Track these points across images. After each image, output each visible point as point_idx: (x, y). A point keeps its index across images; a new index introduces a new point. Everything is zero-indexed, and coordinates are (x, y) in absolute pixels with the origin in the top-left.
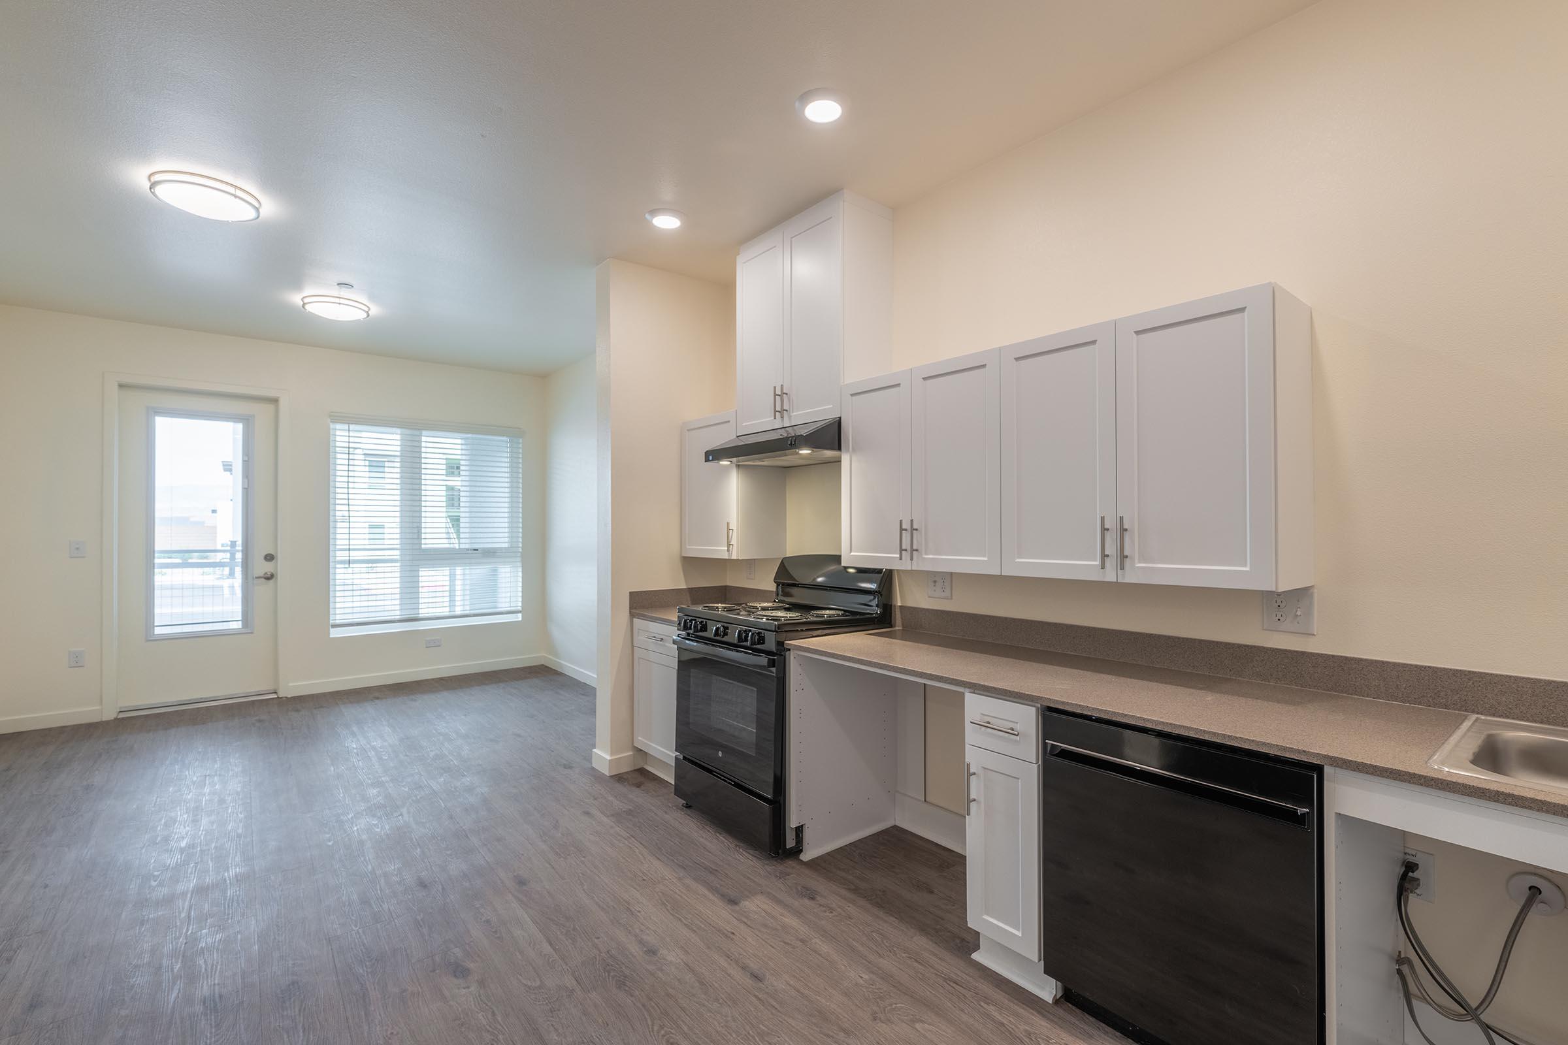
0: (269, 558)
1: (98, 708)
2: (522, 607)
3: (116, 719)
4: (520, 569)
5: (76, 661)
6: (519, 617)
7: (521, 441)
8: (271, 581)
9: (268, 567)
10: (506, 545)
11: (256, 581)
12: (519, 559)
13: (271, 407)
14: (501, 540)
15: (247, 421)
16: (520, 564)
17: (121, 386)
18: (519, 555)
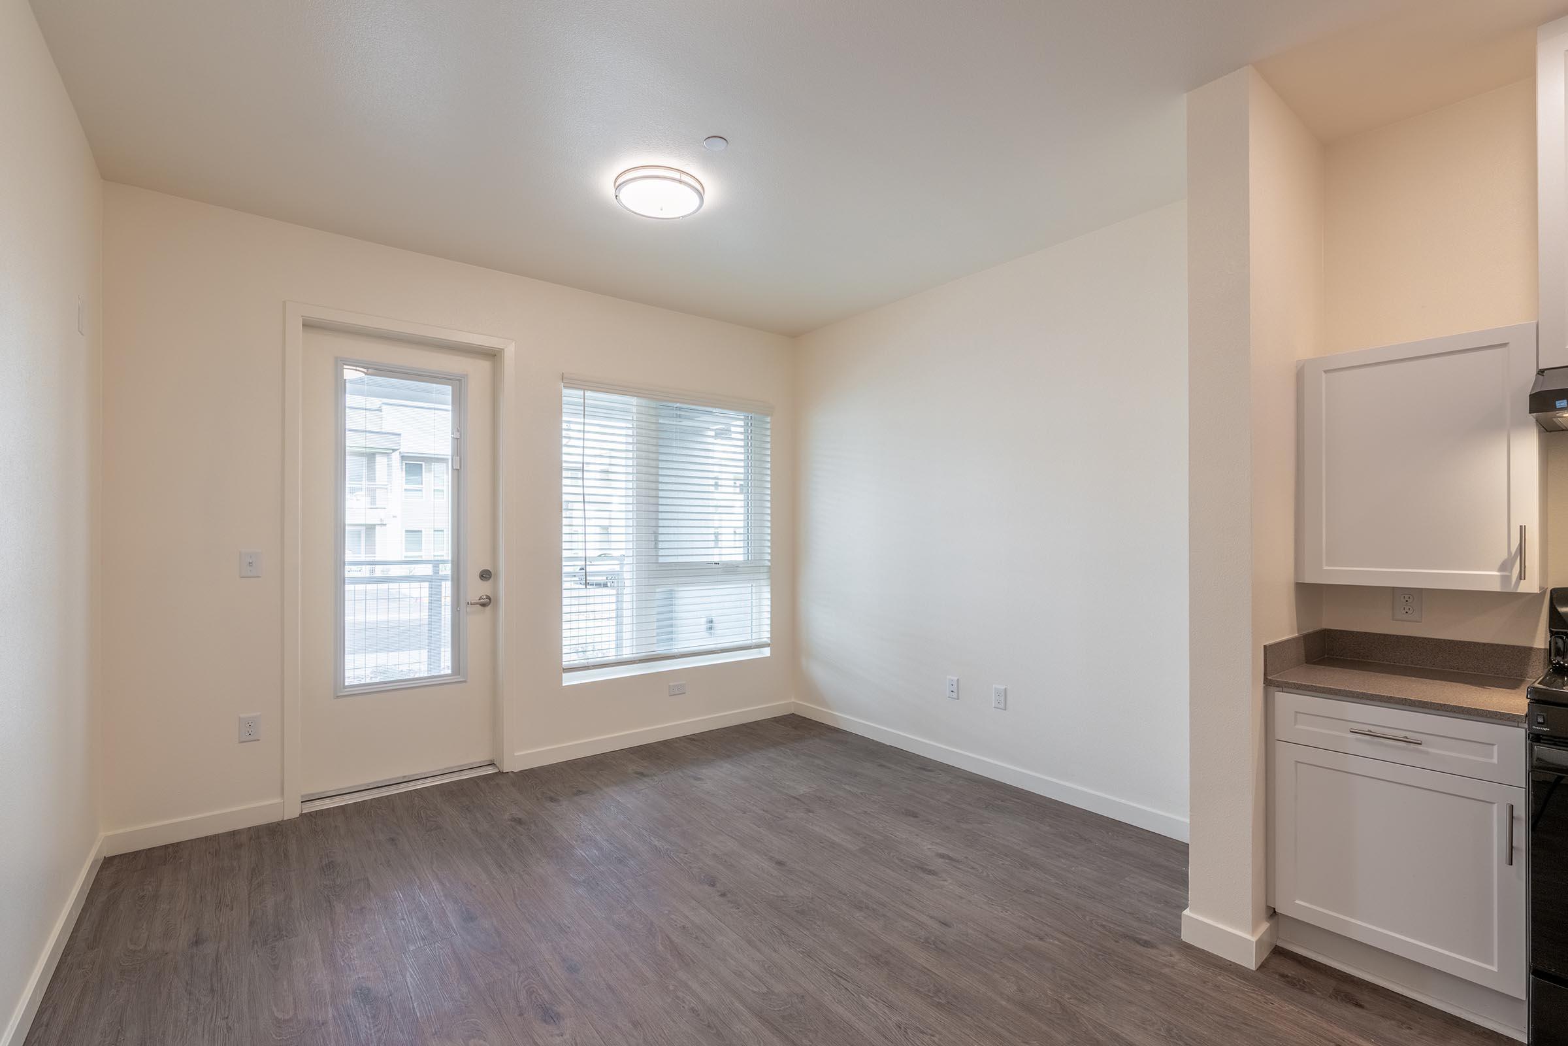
0: (485, 575)
1: (279, 800)
2: (771, 638)
3: (301, 815)
4: (768, 589)
5: (249, 732)
6: (767, 652)
7: (768, 419)
8: (488, 608)
9: (484, 588)
10: (740, 558)
11: (470, 608)
12: (765, 576)
13: (485, 365)
14: (732, 551)
15: (458, 382)
16: (767, 582)
17: (308, 325)
18: (765, 570)
